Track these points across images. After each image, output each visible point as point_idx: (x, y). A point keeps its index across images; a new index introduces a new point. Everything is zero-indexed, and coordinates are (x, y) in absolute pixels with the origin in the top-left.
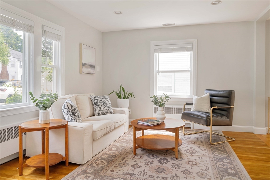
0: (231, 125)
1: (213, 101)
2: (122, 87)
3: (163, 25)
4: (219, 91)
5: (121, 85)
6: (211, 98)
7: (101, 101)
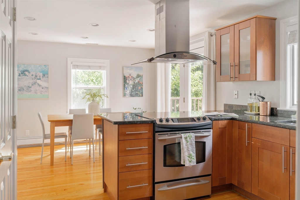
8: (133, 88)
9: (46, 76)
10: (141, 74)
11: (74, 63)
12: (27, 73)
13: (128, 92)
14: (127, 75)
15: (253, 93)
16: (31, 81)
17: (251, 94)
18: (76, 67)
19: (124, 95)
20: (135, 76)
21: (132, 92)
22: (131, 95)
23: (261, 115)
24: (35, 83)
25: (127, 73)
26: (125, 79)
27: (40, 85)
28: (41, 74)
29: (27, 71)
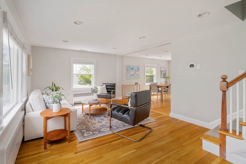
0: (115, 98)
1: (107, 88)
2: (54, 84)
3: (80, 50)
4: (110, 84)
5: (53, 82)
6: (106, 87)
7: (50, 94)
8: (164, 75)
9: (139, 70)
10: (166, 70)
11: (147, 66)
12: (133, 69)
13: (162, 76)
14: (162, 70)
16: (134, 72)
18: (147, 67)
19: (161, 78)
20: (164, 71)
21: (163, 76)
22: (163, 78)
24: (135, 73)
25: (162, 69)
26: (161, 71)
27: (137, 74)
28: (137, 70)
29: (133, 68)
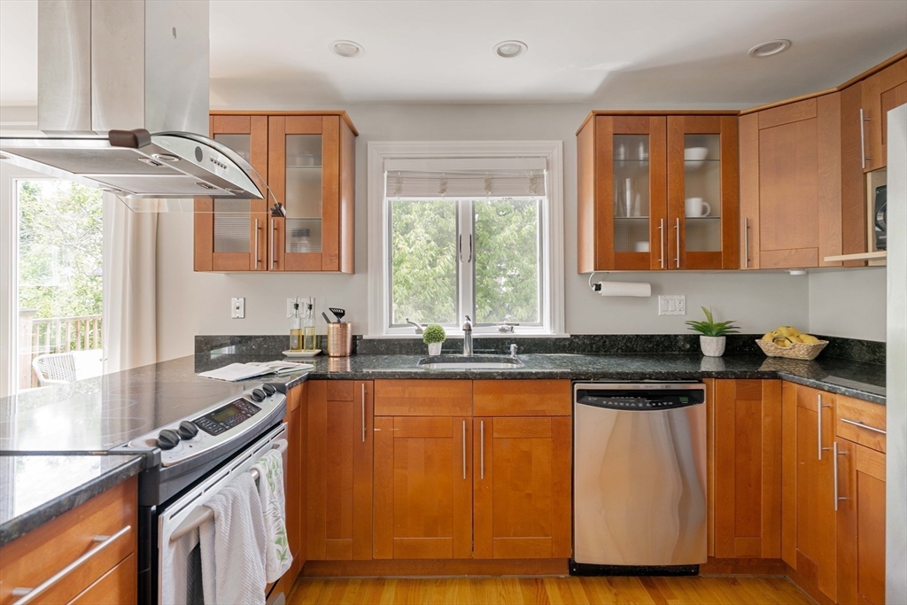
15: (304, 302)
17: (297, 306)
23: (333, 357)
